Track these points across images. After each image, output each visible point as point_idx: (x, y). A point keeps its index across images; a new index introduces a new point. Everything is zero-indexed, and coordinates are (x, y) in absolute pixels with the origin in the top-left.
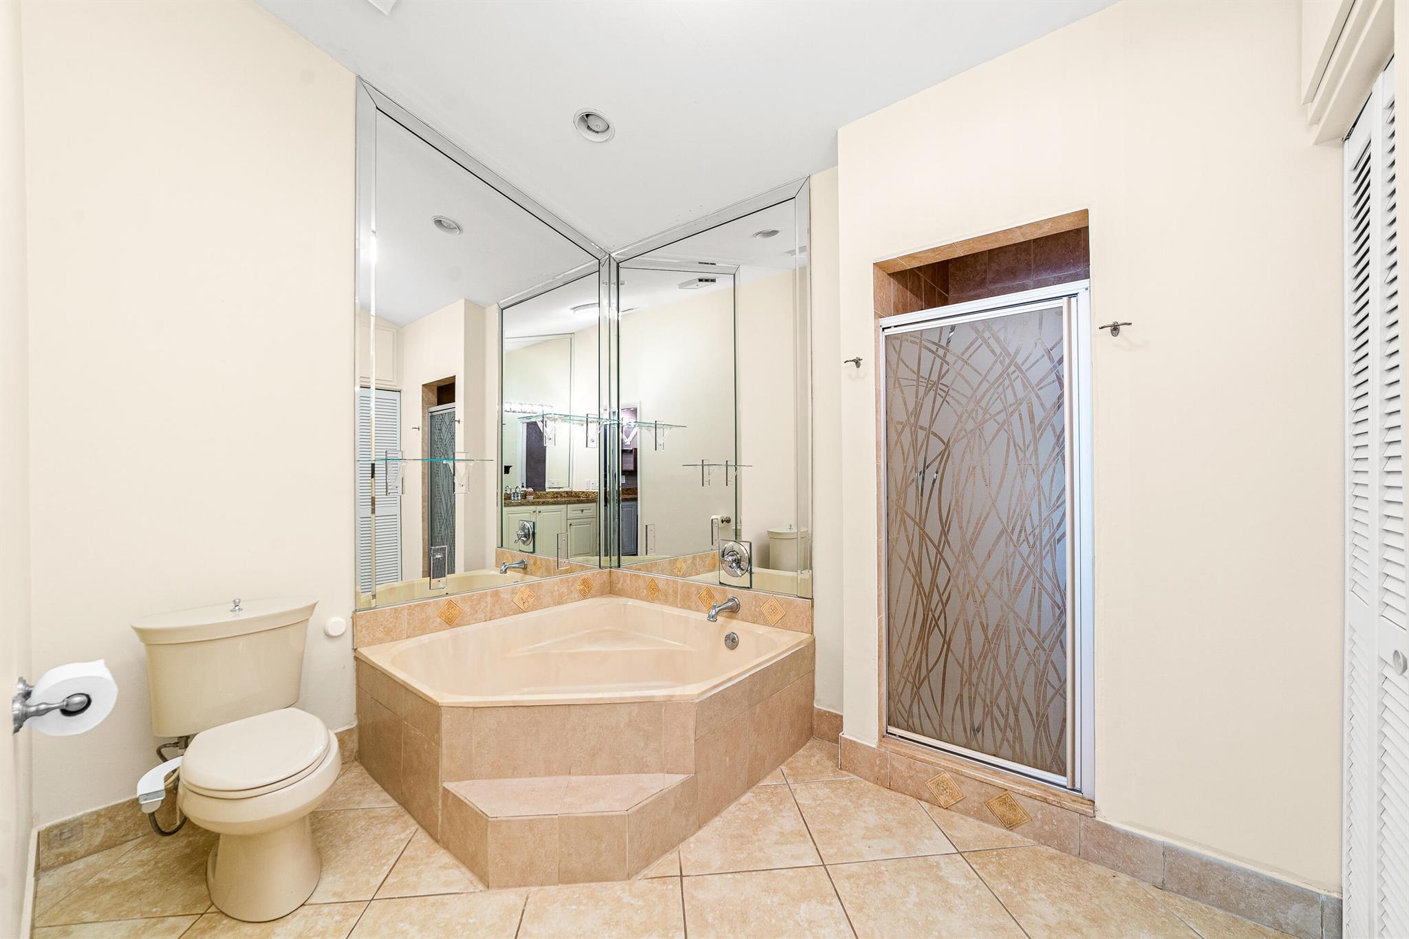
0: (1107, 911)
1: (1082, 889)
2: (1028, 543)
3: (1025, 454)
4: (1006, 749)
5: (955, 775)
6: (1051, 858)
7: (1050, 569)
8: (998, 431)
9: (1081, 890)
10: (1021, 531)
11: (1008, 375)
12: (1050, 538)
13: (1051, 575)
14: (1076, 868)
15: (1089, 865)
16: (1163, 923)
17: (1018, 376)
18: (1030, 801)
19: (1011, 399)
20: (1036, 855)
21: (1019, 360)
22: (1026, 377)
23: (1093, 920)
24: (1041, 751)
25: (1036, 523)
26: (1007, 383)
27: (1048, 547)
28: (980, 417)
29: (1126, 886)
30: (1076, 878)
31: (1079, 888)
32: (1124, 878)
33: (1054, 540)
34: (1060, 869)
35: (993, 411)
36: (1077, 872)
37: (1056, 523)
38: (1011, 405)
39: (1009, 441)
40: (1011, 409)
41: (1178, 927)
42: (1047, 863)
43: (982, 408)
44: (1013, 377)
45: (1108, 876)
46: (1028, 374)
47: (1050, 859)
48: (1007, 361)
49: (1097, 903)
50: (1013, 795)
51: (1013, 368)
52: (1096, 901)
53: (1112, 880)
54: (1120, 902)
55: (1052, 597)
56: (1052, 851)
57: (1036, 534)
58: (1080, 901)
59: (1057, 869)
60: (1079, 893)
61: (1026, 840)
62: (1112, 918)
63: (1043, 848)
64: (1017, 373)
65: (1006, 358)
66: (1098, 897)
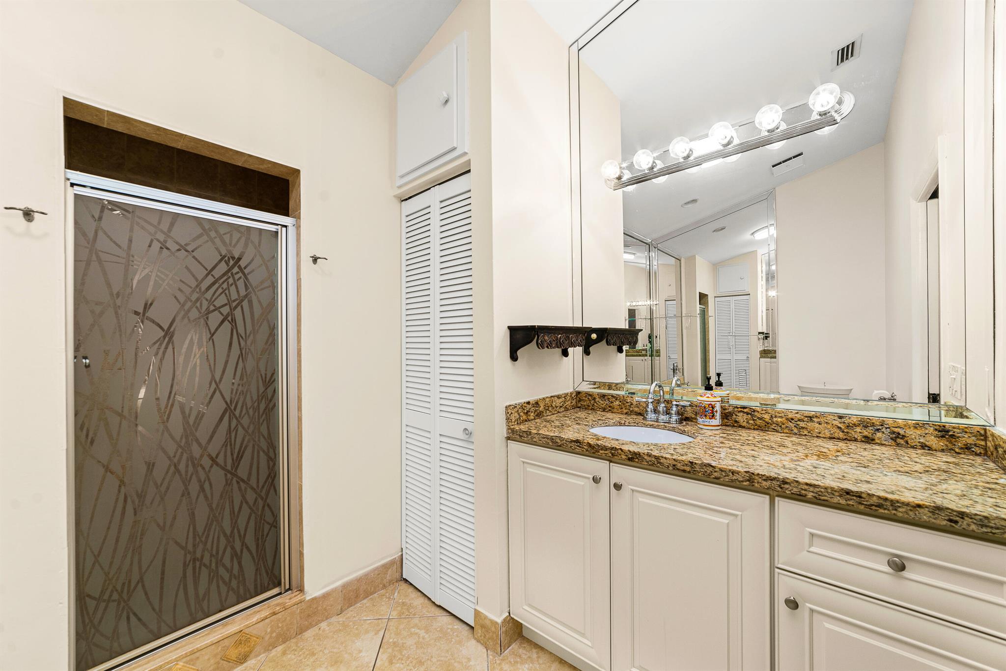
0: (335, 650)
1: (315, 652)
2: (248, 414)
3: (246, 343)
4: (232, 597)
5: (188, 658)
6: (284, 653)
7: (265, 433)
8: (222, 322)
9: (315, 654)
10: (242, 407)
11: (232, 274)
12: (266, 407)
13: (266, 436)
14: (301, 644)
15: (304, 635)
16: (357, 629)
17: (240, 278)
18: (262, 623)
19: (234, 296)
20: (274, 661)
21: (243, 263)
22: (247, 278)
23: (336, 662)
24: (261, 580)
25: (255, 398)
26: (231, 281)
27: (264, 415)
28: (204, 308)
29: (329, 628)
30: (306, 650)
31: (313, 654)
32: (323, 625)
33: (269, 410)
34: (295, 654)
35: (218, 303)
36: (304, 646)
37: (269, 397)
38: (234, 301)
39: (232, 330)
40: (234, 304)
41: (362, 625)
42: (284, 658)
43: (207, 300)
44: (237, 277)
45: (317, 632)
46: (248, 277)
47: (284, 655)
48: (232, 262)
49: (328, 652)
50: (247, 631)
51: (236, 270)
52: (326, 651)
53: (321, 632)
54: (335, 639)
55: (267, 455)
56: (280, 648)
57: (255, 407)
58: (321, 660)
59: (293, 657)
60: (316, 657)
61: (259, 658)
62: (341, 651)
63: (274, 652)
64: (240, 274)
65: (231, 260)
66: (325, 648)
